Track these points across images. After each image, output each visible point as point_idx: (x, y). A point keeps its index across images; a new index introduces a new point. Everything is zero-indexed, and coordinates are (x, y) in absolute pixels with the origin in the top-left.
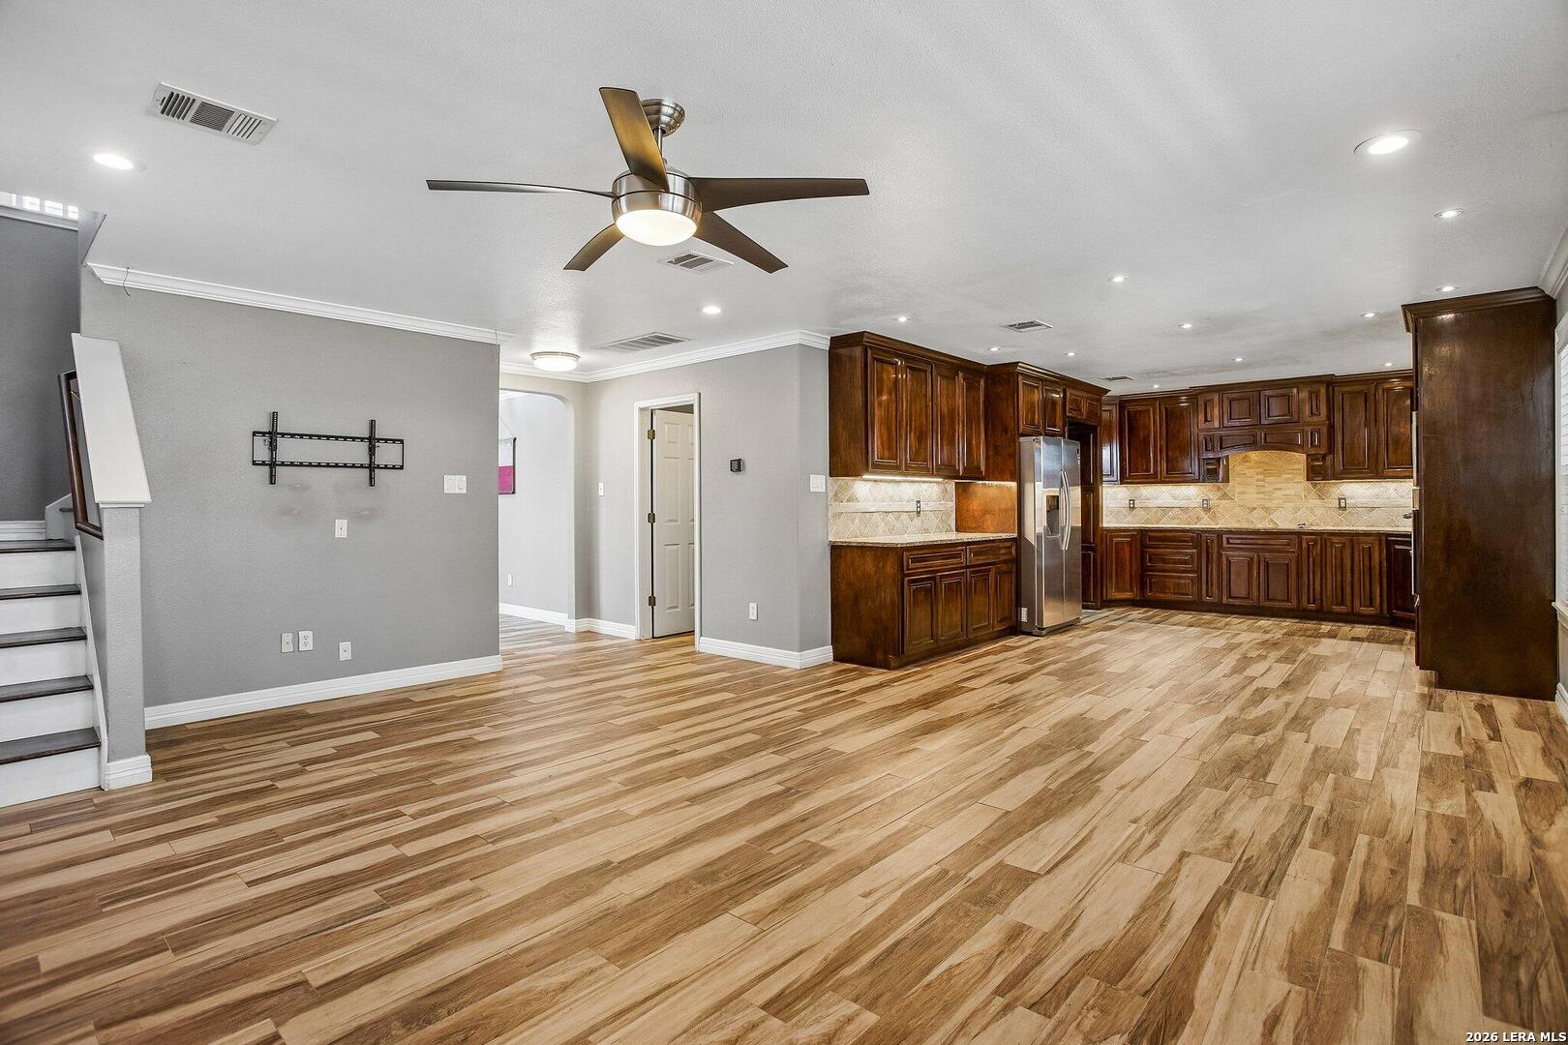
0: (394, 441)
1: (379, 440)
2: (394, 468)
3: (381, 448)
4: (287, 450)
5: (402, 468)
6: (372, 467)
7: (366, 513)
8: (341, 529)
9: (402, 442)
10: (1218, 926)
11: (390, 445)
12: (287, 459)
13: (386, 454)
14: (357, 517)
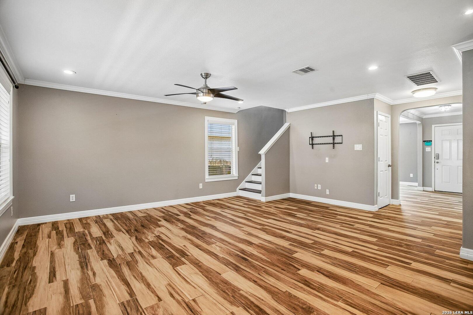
0: (340, 136)
1: (336, 136)
2: (340, 143)
3: (336, 138)
4: (316, 141)
5: (342, 143)
6: (334, 144)
7: (333, 156)
8: (327, 160)
9: (342, 136)
10: (123, 284)
11: (339, 137)
12: (316, 143)
13: (337, 140)
14: (331, 157)
